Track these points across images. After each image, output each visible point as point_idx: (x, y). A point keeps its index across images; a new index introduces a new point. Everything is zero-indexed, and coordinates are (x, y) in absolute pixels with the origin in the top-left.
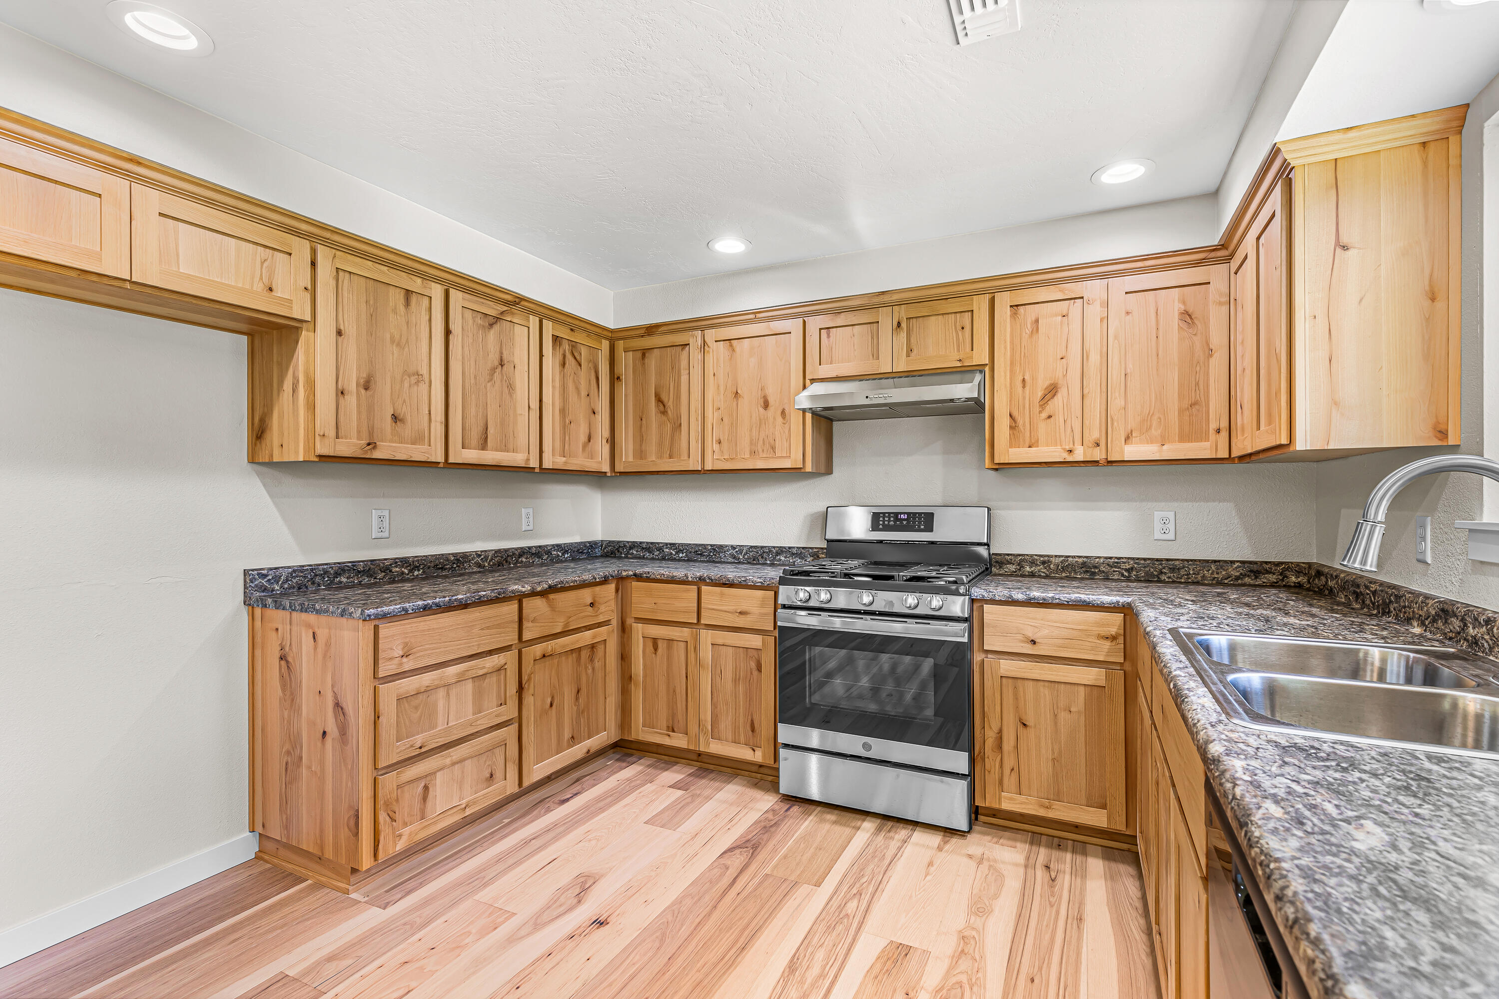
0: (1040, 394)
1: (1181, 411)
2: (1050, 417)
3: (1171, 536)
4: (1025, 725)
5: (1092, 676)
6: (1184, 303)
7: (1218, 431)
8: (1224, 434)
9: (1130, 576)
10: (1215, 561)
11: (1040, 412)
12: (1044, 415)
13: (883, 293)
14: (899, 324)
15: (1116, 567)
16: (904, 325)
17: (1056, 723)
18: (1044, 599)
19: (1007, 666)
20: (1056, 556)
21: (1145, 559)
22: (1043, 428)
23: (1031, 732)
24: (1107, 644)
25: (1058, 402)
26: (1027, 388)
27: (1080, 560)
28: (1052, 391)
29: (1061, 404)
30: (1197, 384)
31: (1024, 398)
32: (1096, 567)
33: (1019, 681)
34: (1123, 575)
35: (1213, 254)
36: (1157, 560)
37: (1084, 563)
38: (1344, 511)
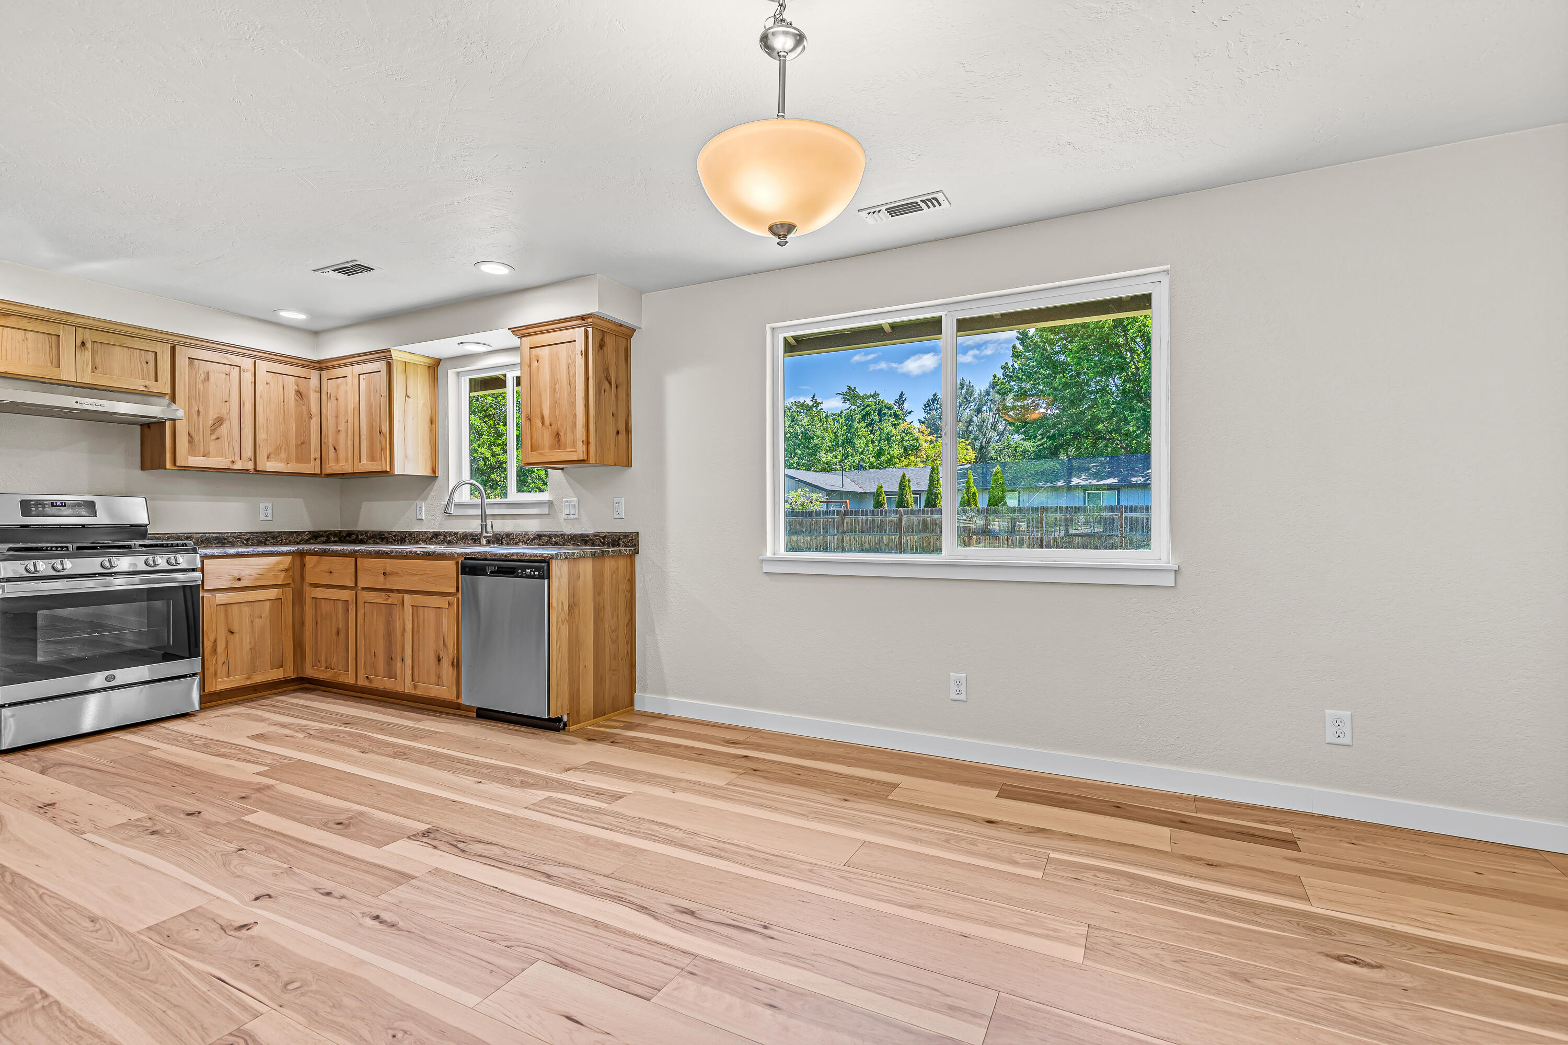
0: (211, 422)
1: (297, 446)
2: (218, 438)
3: (270, 518)
4: (232, 633)
5: (273, 593)
6: (298, 386)
7: (315, 459)
8: (318, 461)
9: (248, 543)
10: (296, 532)
11: (211, 434)
12: (214, 437)
13: (68, 314)
14: (83, 344)
15: (239, 538)
16: (89, 345)
17: (252, 627)
18: (248, 552)
19: (221, 598)
20: (196, 533)
21: (257, 533)
22: (213, 446)
23: (237, 636)
24: (283, 574)
25: (224, 428)
26: (201, 417)
27: (214, 535)
28: (219, 421)
29: (225, 431)
30: (305, 432)
31: (199, 423)
32: (225, 539)
33: (228, 606)
34: (243, 543)
35: (312, 364)
36: (264, 533)
37: (217, 537)
38: (364, 503)
